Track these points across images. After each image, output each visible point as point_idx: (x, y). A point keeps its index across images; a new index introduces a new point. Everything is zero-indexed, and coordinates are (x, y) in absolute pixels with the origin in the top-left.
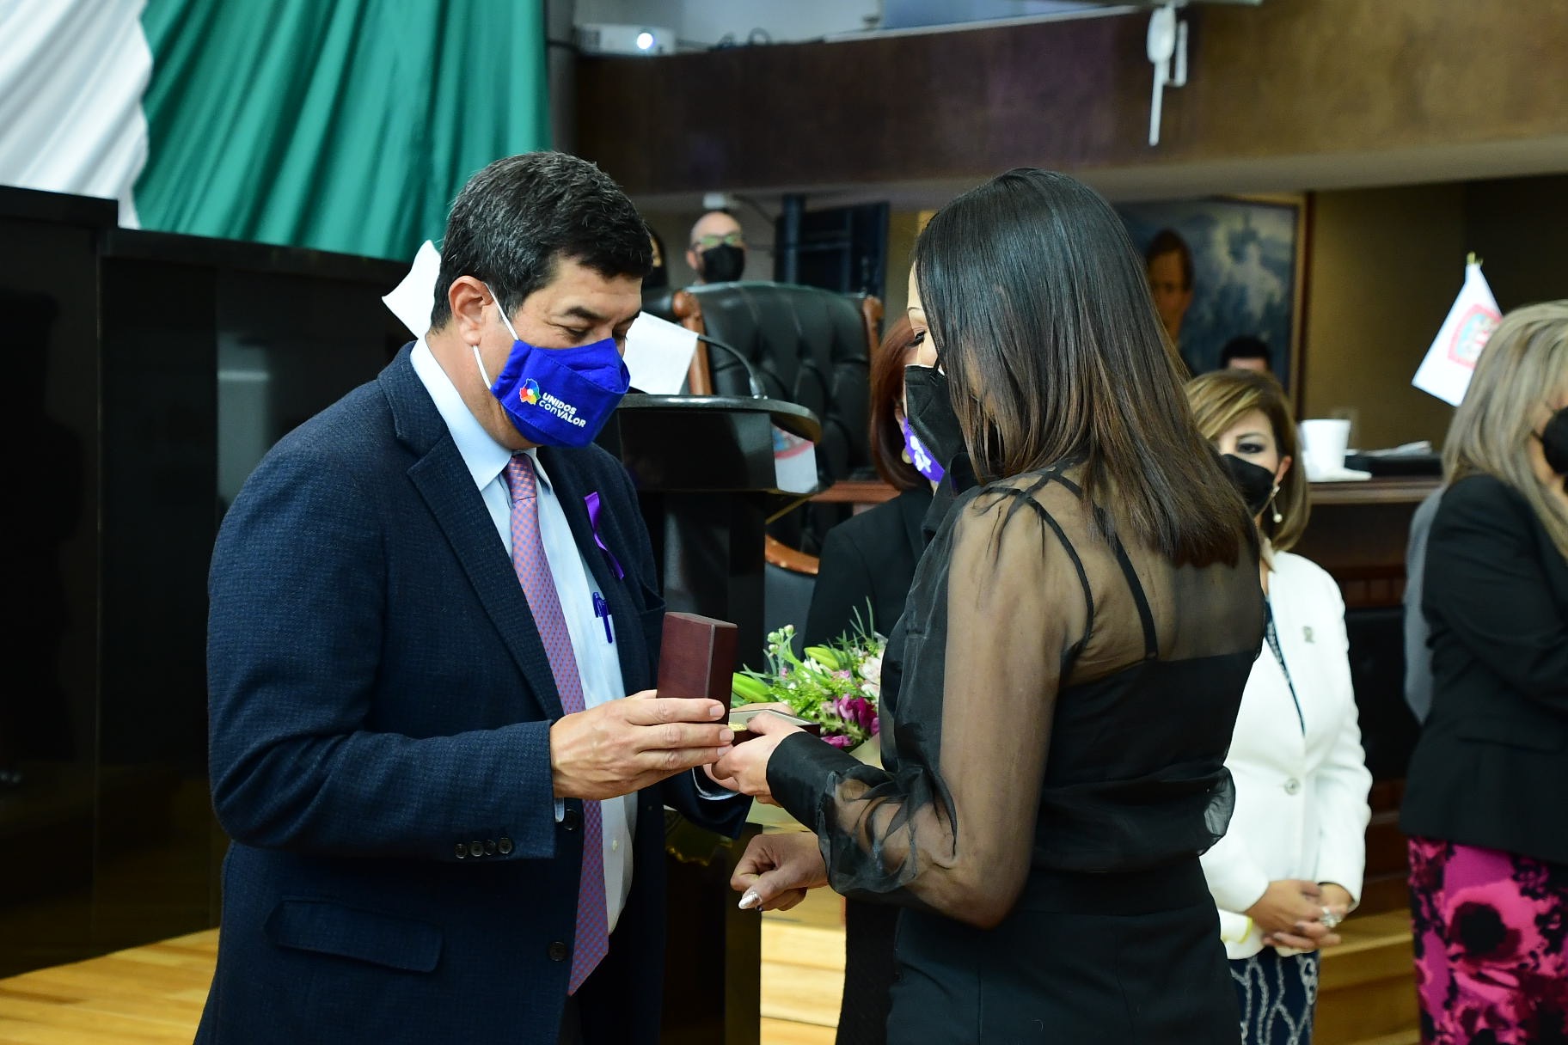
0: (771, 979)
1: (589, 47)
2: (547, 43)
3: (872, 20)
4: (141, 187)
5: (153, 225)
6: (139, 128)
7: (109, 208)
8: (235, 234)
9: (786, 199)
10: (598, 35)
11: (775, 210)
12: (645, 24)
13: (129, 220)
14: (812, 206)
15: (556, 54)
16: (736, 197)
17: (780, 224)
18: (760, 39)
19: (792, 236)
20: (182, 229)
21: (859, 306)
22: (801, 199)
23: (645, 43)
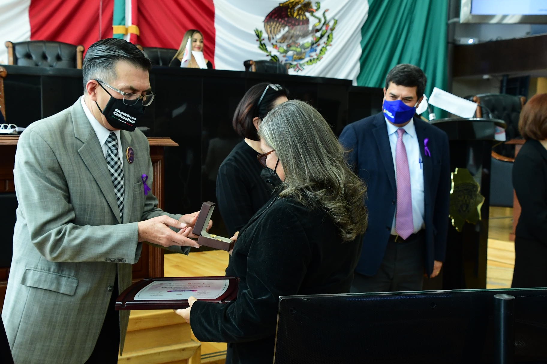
0: (490, 251)
1: (458, 43)
2: (447, 43)
3: (528, 33)
4: (358, 78)
5: (361, 84)
6: (359, 65)
7: (351, 82)
8: (377, 86)
9: (504, 76)
10: (459, 41)
11: (501, 78)
12: (471, 37)
13: (355, 84)
14: (510, 77)
15: (450, 45)
16: (491, 76)
17: (502, 82)
18: (499, 39)
19: (505, 84)
20: (366, 85)
21: (520, 99)
22: (507, 76)
23: (471, 41)
